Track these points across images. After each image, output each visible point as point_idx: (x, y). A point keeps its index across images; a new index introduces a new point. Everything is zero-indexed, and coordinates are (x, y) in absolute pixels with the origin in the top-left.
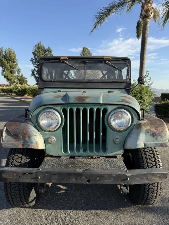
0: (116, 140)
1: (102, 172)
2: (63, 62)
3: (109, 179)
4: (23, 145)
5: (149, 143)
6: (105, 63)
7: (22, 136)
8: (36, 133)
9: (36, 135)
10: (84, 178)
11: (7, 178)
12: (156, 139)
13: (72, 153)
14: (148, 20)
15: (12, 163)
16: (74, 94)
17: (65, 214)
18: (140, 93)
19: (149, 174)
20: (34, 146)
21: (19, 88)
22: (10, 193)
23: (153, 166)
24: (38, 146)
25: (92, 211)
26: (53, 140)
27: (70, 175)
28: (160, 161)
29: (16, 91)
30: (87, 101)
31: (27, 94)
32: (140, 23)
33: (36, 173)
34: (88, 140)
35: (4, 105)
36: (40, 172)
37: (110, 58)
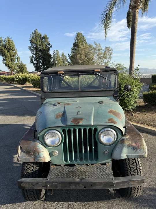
0: (105, 152)
1: (94, 181)
2: (60, 75)
3: (100, 185)
4: (34, 159)
5: (131, 155)
6: (96, 74)
7: (33, 152)
8: (43, 149)
9: (43, 151)
10: (81, 185)
11: (24, 187)
12: (136, 151)
13: (71, 163)
14: (137, 10)
15: (26, 171)
17: (68, 206)
19: (130, 181)
20: (42, 160)
21: (20, 77)
22: (26, 193)
23: (135, 170)
24: (45, 159)
25: (89, 202)
26: (56, 153)
27: (70, 183)
28: (141, 165)
29: (18, 80)
30: (81, 123)
31: (28, 82)
32: (130, 13)
33: (46, 183)
34: (83, 152)
35: (8, 96)
36: (49, 182)
37: (99, 70)
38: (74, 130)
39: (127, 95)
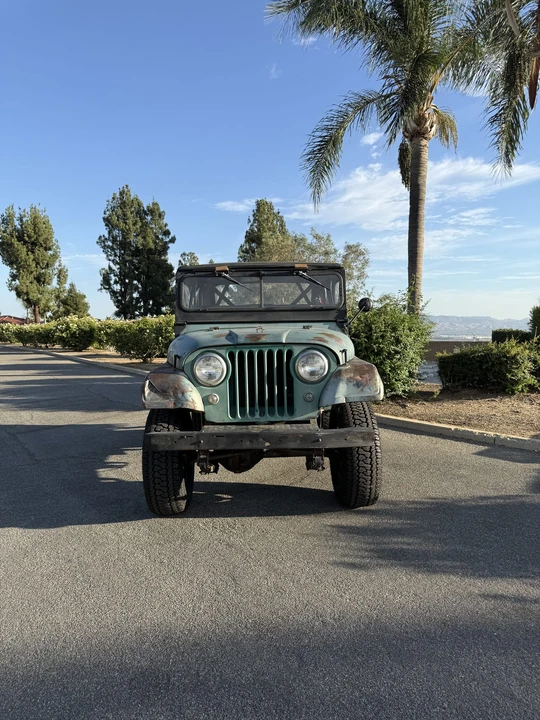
0: (308, 396)
2: (220, 275)
3: (295, 441)
4: (175, 404)
5: (353, 396)
6: (298, 274)
7: (173, 392)
8: (191, 388)
9: (191, 391)
10: (261, 440)
12: (362, 390)
13: (244, 420)
14: (424, 142)
16: (243, 331)
18: (394, 329)
19: (349, 433)
20: (190, 406)
21: (74, 327)
24: (195, 405)
26: (216, 398)
27: (242, 436)
29: (64, 335)
30: (263, 340)
31: (96, 344)
32: (407, 149)
33: (197, 436)
34: (267, 397)
35: (39, 374)
36: (203, 435)
37: (306, 266)
38: (251, 354)
39: (389, 353)
